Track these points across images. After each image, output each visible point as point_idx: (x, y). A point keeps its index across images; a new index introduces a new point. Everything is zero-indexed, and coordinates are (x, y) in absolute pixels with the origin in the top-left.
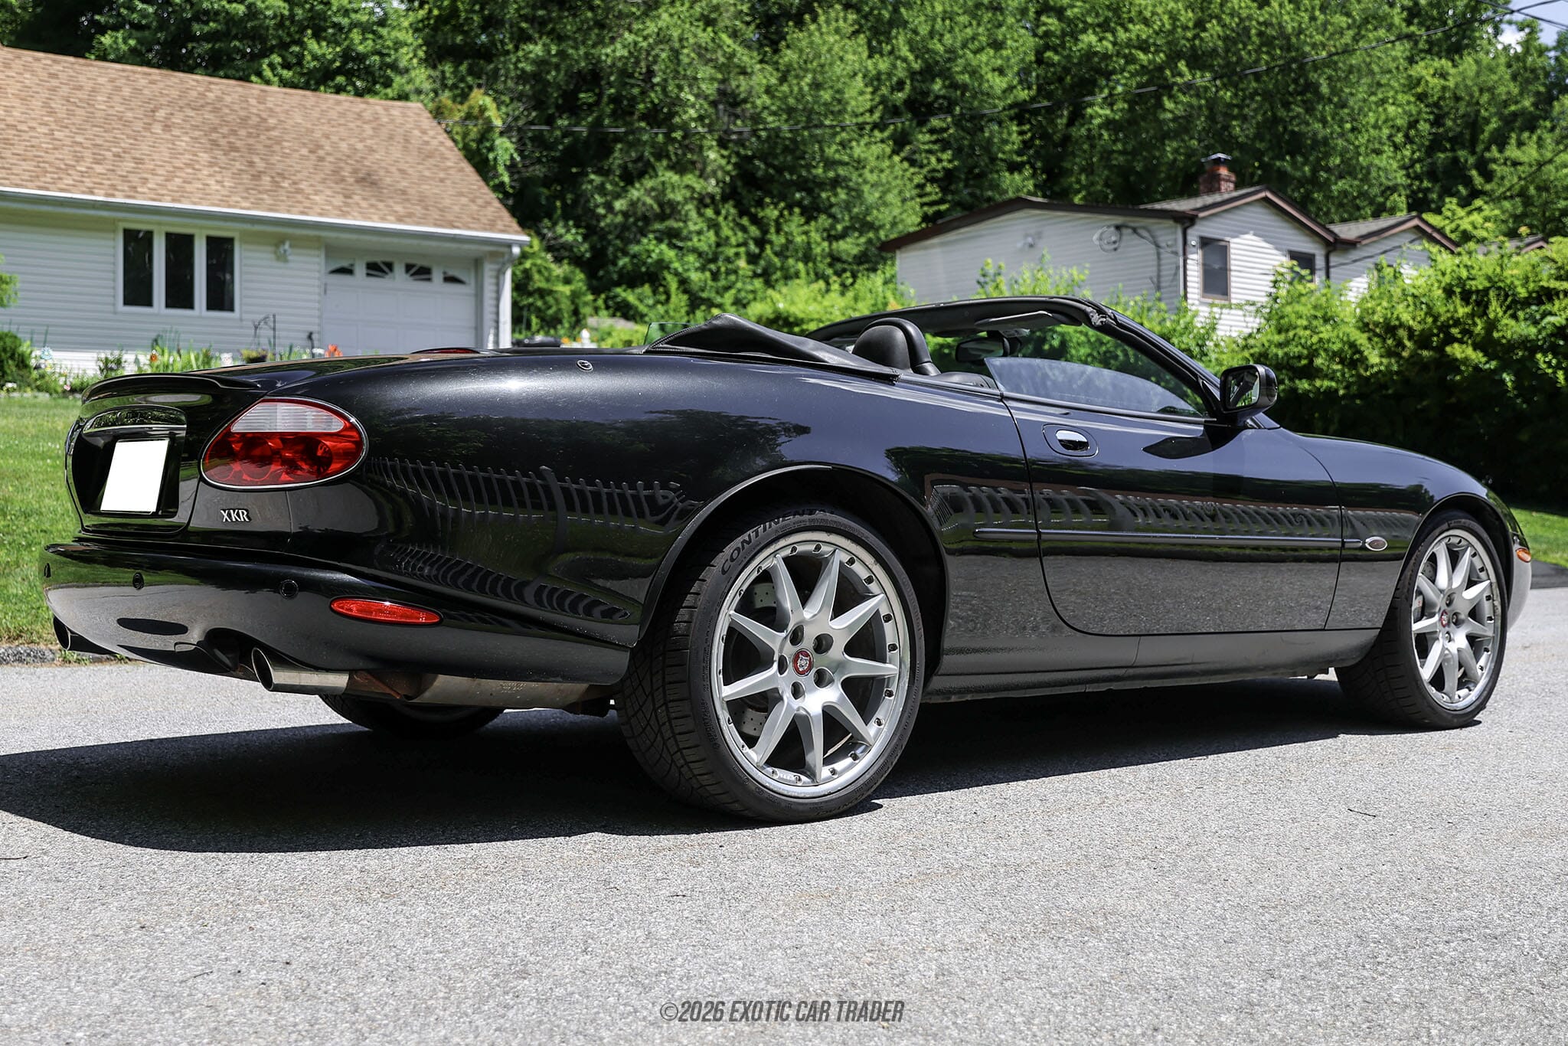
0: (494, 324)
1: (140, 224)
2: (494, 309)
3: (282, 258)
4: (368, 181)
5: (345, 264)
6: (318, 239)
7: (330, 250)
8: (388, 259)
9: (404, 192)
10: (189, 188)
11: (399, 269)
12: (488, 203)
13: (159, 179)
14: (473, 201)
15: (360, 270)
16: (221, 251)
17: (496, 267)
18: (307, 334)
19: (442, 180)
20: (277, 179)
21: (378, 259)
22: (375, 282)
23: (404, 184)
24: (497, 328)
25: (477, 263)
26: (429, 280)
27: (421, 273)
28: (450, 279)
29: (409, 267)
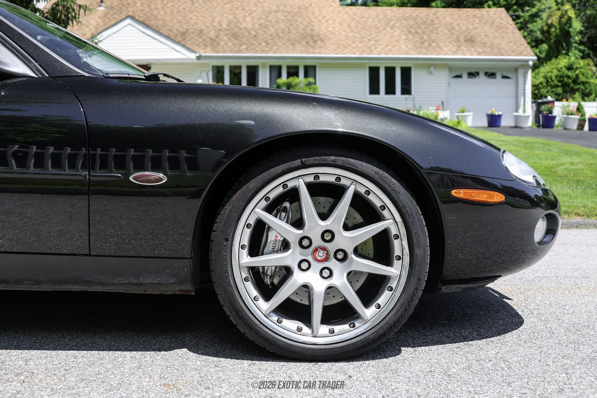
0: (523, 94)
1: (374, 64)
2: (523, 88)
3: (430, 73)
4: (470, 40)
5: (459, 74)
6: (445, 64)
7: (451, 69)
8: (477, 71)
9: (485, 43)
10: (393, 49)
11: (482, 75)
12: (522, 45)
13: (382, 47)
14: (515, 44)
15: (465, 76)
16: (406, 72)
17: (524, 71)
18: (441, 103)
19: (504, 37)
20: (431, 42)
21: (473, 71)
22: (472, 80)
23: (486, 40)
24: (525, 96)
25: (516, 70)
26: (495, 78)
27: (491, 75)
28: (504, 77)
29: (486, 74)
